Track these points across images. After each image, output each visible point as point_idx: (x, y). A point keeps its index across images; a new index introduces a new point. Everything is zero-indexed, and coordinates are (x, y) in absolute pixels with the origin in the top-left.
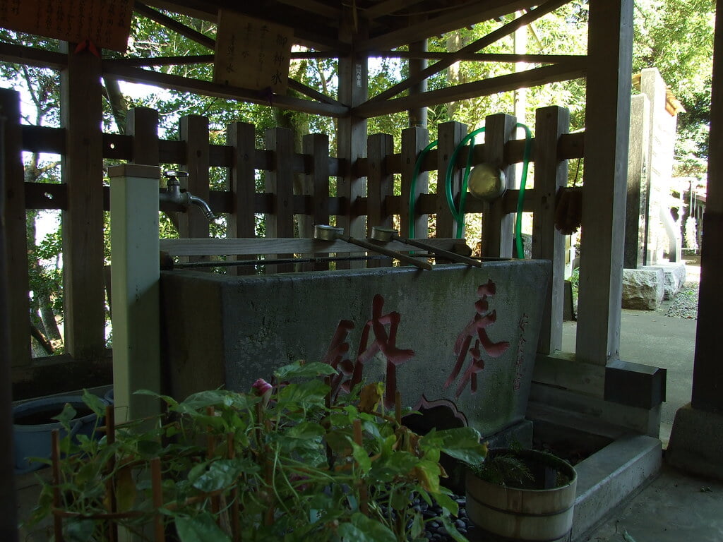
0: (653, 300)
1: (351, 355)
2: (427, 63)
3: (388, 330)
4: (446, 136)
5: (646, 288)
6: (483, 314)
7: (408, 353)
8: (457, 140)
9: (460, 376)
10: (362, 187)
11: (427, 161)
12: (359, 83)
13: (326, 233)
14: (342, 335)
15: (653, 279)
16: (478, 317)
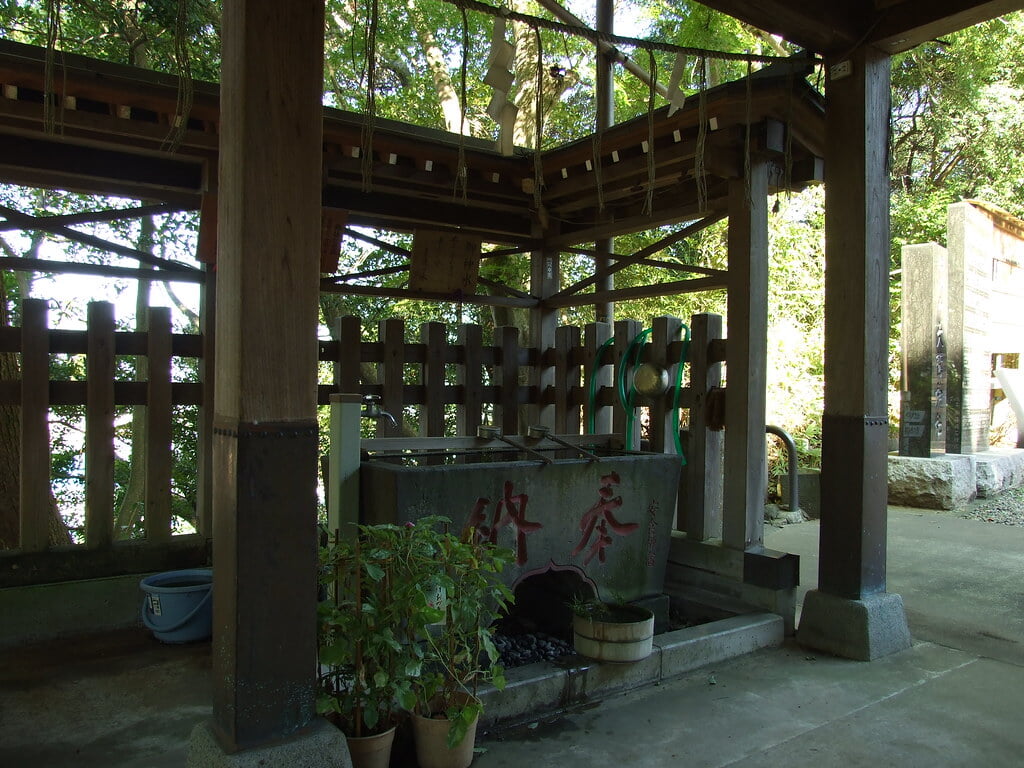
0: (949, 498)
1: (487, 523)
2: (613, 262)
3: (518, 508)
4: (620, 334)
5: (938, 482)
6: (608, 499)
7: (537, 525)
8: (630, 337)
9: (587, 548)
10: (550, 377)
11: (606, 355)
12: (550, 275)
13: (486, 433)
14: (481, 509)
15: (948, 471)
16: (603, 502)
